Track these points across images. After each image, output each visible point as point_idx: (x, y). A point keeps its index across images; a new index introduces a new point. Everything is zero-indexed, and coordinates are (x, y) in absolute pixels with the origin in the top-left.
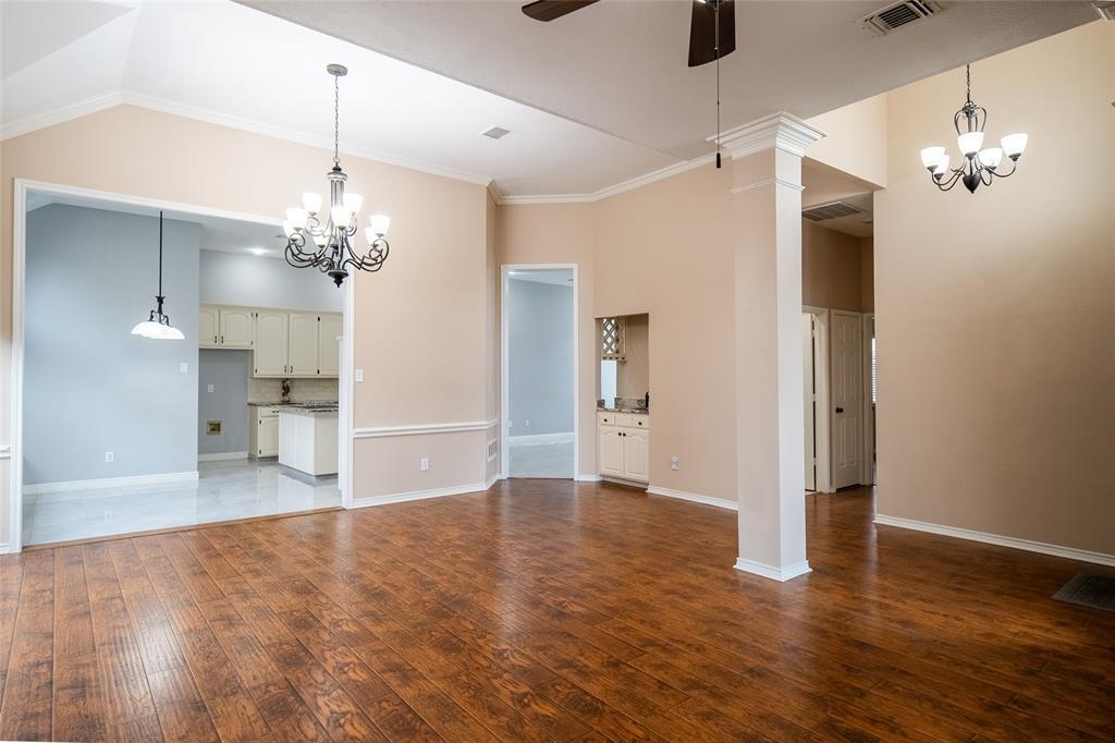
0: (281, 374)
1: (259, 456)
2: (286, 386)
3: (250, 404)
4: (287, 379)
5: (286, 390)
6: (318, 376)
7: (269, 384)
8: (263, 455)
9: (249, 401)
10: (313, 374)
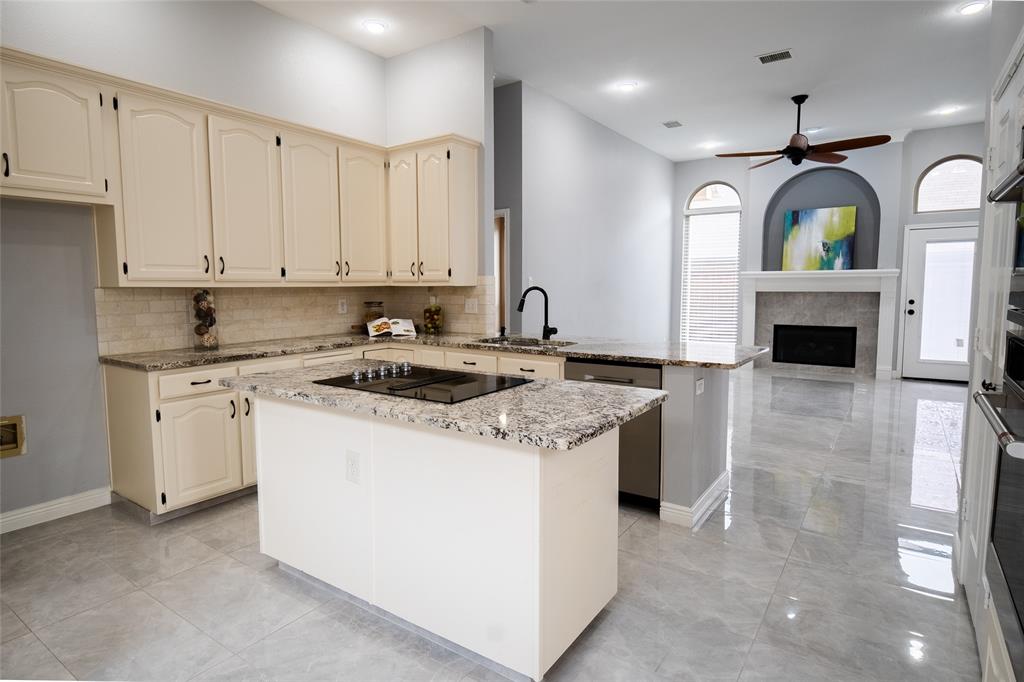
0: (193, 276)
1: (161, 509)
2: (202, 308)
3: (105, 361)
4: (206, 291)
5: (205, 318)
6: (283, 284)
7: (157, 304)
8: (171, 504)
9: (104, 350)
10: (271, 278)
